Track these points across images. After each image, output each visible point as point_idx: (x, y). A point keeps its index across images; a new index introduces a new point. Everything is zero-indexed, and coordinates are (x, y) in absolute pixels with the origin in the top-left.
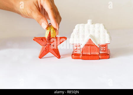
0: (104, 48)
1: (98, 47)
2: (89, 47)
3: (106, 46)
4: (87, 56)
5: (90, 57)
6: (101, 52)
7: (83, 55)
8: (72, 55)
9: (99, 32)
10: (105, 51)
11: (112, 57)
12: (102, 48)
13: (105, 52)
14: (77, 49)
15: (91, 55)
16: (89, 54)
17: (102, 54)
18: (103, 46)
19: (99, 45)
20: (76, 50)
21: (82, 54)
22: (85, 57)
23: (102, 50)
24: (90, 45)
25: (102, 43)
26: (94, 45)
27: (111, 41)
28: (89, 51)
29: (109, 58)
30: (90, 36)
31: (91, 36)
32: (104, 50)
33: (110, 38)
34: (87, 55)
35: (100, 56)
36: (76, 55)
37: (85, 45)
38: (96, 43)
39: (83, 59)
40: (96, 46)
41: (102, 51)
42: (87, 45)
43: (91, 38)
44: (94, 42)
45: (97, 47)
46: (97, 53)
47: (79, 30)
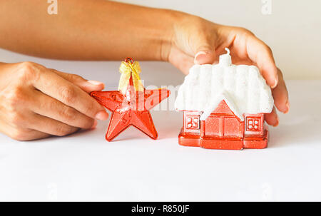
0: (256, 122)
1: (242, 120)
2: (220, 119)
3: (260, 118)
4: (215, 141)
5: (221, 142)
6: (247, 133)
7: (205, 137)
8: (180, 135)
9: (246, 84)
10: (257, 130)
11: (274, 145)
12: (251, 122)
13: (258, 133)
14: (191, 123)
15: (224, 139)
16: (220, 135)
17: (251, 138)
18: (253, 118)
19: (243, 115)
20: (190, 125)
21: (202, 135)
22: (211, 141)
23: (250, 127)
24: (222, 114)
26: (232, 116)
28: (220, 129)
29: (266, 147)
30: (224, 94)
31: (226, 93)
32: (256, 127)
34: (214, 138)
35: (244, 141)
36: (188, 136)
37: (212, 114)
38: (238, 110)
39: (204, 146)
40: (236, 117)
41: (251, 130)
42: (216, 114)
43: (227, 98)
44: (232, 108)
45: (239, 119)
46: (240, 135)
47: (197, 78)
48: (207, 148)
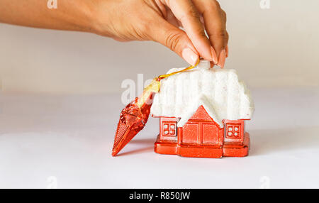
0: (236, 129)
1: (221, 126)
2: (198, 126)
3: (240, 124)
4: (193, 149)
5: (198, 149)
6: (227, 140)
7: (182, 145)
8: (156, 143)
9: (225, 89)
10: (237, 137)
11: (255, 153)
12: (230, 129)
13: (238, 140)
14: (167, 129)
15: (202, 146)
16: (198, 142)
17: (231, 146)
18: (233, 124)
19: (223, 121)
20: (166, 132)
21: (180, 142)
22: (188, 149)
23: (230, 134)
24: (201, 120)
25: (231, 116)
26: (211, 122)
27: (253, 114)
28: (198, 136)
29: (247, 155)
30: (202, 99)
31: (204, 98)
32: (236, 134)
33: (252, 106)
34: (192, 145)
35: (224, 150)
36: (164, 143)
37: (189, 120)
38: (217, 116)
39: (181, 154)
40: (215, 123)
41: (231, 137)
42: (194, 120)
43: (205, 103)
44: (211, 114)
45: (218, 126)
46: (219, 142)
48: (184, 156)
